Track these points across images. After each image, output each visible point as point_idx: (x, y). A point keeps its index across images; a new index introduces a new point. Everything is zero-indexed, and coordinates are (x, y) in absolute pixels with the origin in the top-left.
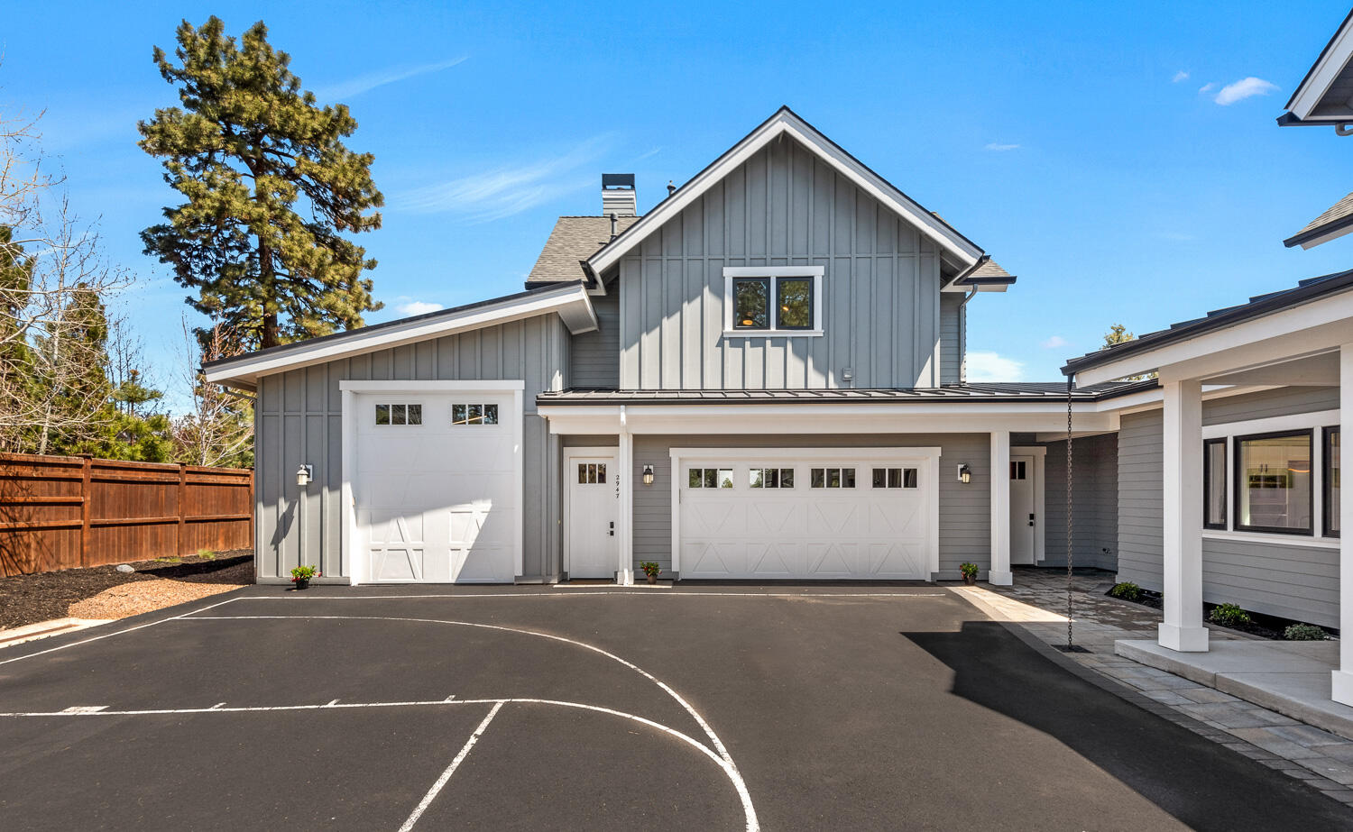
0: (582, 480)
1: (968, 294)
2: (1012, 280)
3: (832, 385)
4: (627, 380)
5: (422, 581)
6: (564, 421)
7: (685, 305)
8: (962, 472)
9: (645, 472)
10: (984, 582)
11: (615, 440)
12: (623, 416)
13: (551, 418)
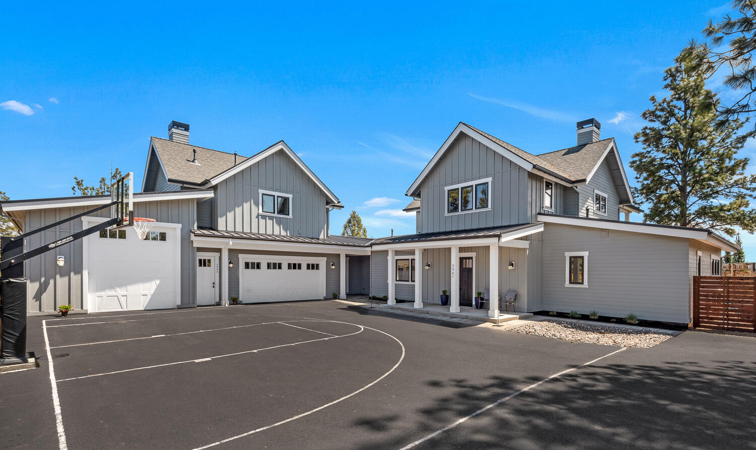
0: (200, 265)
1: (330, 209)
2: (343, 207)
3: (288, 235)
5: (126, 310)
6: (198, 242)
7: (244, 204)
8: (332, 265)
9: (230, 263)
10: (339, 299)
11: (219, 250)
12: (231, 243)
13: (195, 240)
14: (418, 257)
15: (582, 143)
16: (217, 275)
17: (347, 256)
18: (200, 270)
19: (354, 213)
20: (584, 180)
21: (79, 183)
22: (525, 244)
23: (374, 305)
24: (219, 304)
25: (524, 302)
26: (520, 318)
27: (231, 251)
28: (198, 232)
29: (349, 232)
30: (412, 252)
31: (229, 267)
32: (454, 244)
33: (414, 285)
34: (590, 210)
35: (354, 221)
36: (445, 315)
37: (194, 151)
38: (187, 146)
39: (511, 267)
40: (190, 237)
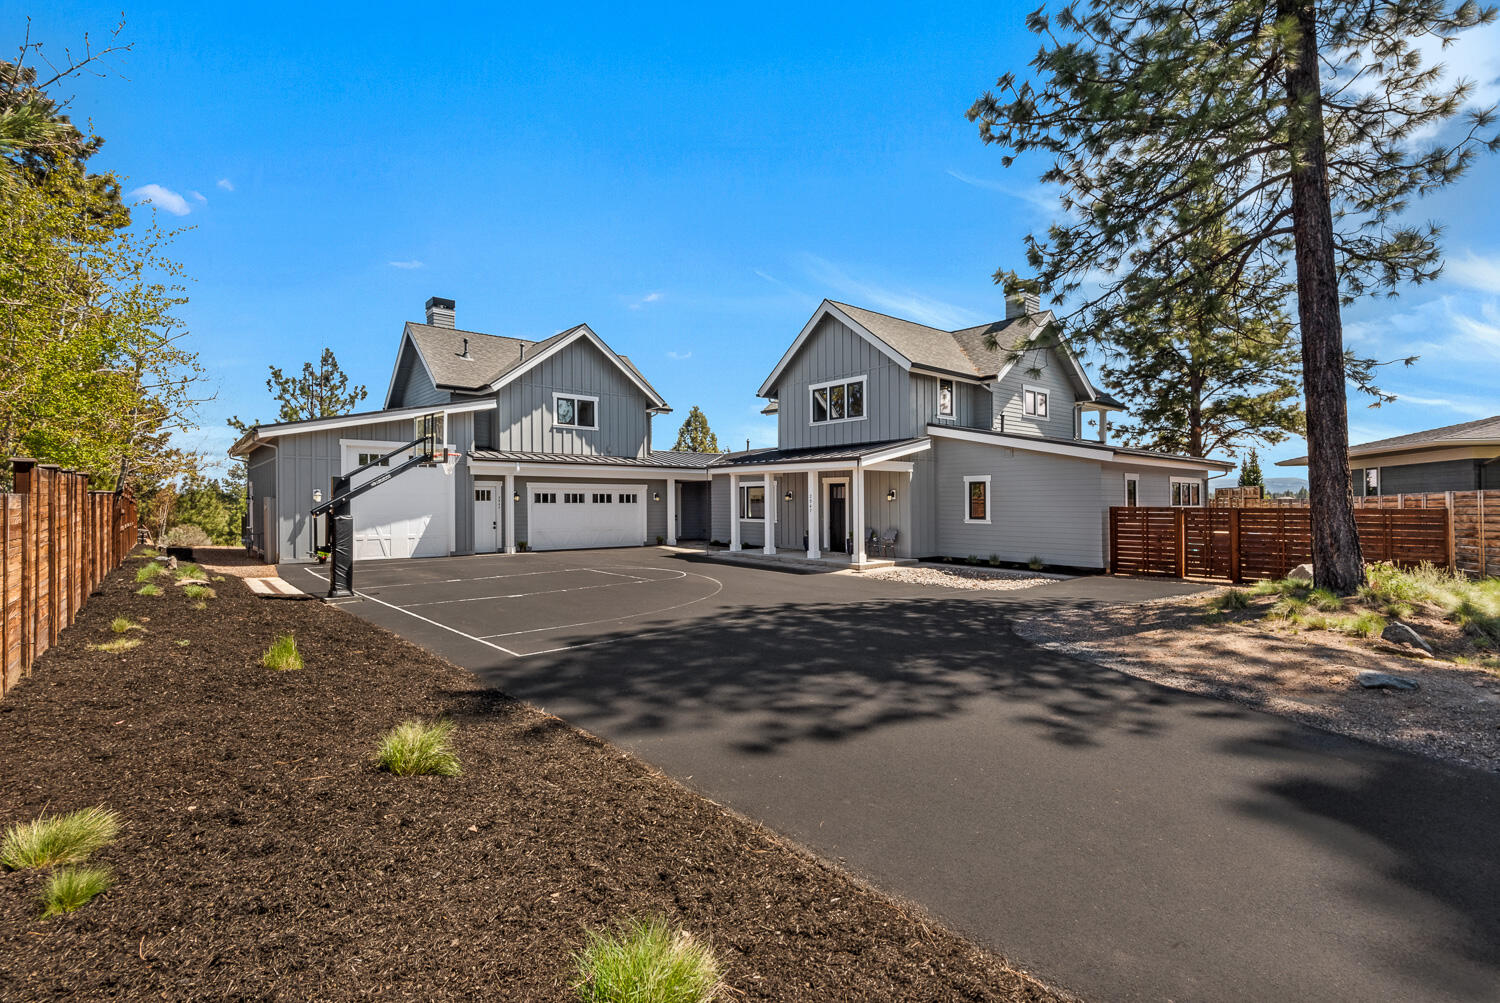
0: (478, 499)
1: (652, 416)
4: (504, 446)
5: (390, 557)
6: (476, 468)
7: (534, 412)
8: (656, 496)
9: (516, 495)
10: (666, 545)
11: (502, 478)
12: (518, 468)
13: (473, 467)
14: (767, 483)
15: (1011, 316)
16: (500, 511)
17: (677, 482)
18: (479, 506)
19: (696, 409)
20: (994, 377)
21: (277, 374)
22: (909, 468)
23: (710, 552)
24: (502, 551)
25: (907, 545)
26: (896, 565)
27: (517, 479)
28: (476, 455)
29: (689, 441)
30: (761, 478)
31: (515, 501)
32: (812, 469)
33: (764, 524)
34: (1005, 418)
35: (695, 423)
36: (800, 562)
37: (466, 341)
38: (454, 332)
39: (890, 498)
40: (466, 461)
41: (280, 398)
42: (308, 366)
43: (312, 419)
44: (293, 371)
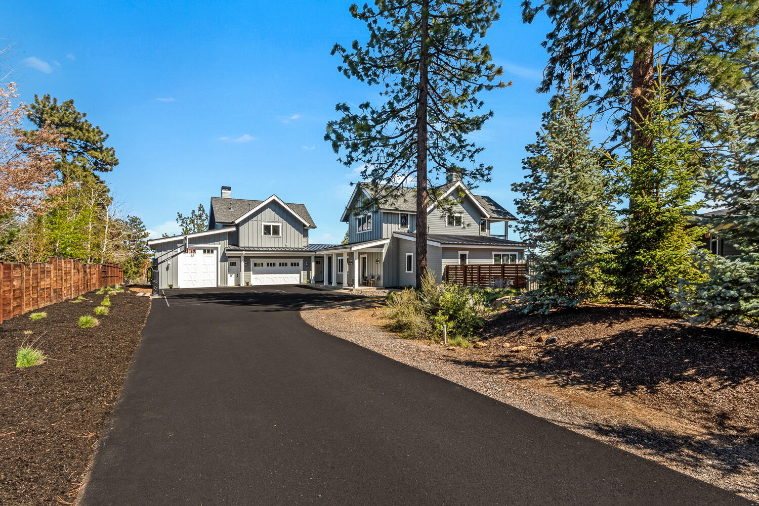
0: (231, 265)
4: (241, 244)
7: (254, 230)
8: (307, 263)
9: (245, 263)
11: (240, 257)
12: (246, 253)
16: (239, 270)
22: (382, 250)
24: (239, 285)
25: (381, 281)
27: (246, 257)
28: (228, 248)
37: (231, 203)
39: (377, 263)
40: (225, 251)
41: (181, 225)
42: (194, 211)
43: (195, 233)
44: (187, 214)
